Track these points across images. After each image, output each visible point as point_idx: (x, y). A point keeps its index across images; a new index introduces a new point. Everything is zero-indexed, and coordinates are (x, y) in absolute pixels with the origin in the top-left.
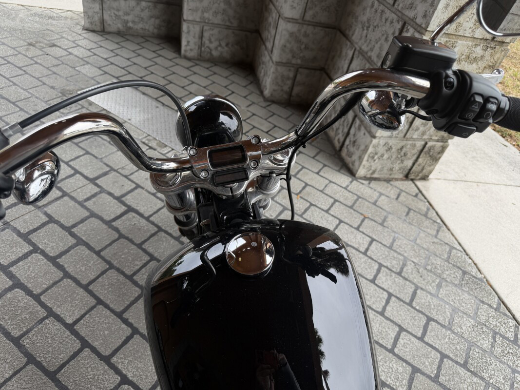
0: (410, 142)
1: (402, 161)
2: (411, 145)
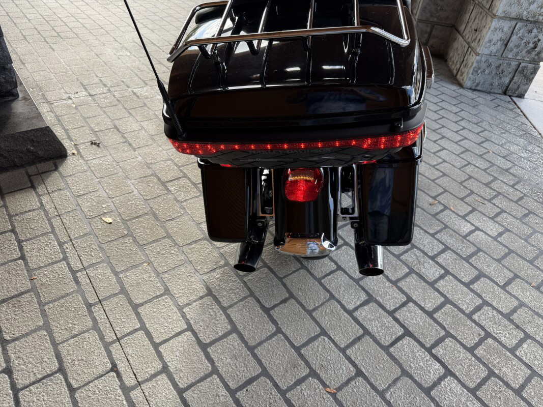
0: (506, 61)
1: (500, 77)
2: (507, 63)
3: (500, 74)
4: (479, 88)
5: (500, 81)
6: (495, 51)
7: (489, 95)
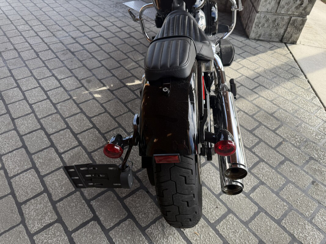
0: (280, 16)
1: (277, 29)
2: (281, 18)
3: (276, 26)
4: (261, 38)
5: (277, 32)
6: (270, 8)
7: (268, 44)
